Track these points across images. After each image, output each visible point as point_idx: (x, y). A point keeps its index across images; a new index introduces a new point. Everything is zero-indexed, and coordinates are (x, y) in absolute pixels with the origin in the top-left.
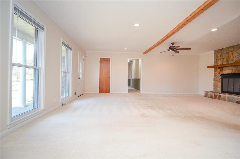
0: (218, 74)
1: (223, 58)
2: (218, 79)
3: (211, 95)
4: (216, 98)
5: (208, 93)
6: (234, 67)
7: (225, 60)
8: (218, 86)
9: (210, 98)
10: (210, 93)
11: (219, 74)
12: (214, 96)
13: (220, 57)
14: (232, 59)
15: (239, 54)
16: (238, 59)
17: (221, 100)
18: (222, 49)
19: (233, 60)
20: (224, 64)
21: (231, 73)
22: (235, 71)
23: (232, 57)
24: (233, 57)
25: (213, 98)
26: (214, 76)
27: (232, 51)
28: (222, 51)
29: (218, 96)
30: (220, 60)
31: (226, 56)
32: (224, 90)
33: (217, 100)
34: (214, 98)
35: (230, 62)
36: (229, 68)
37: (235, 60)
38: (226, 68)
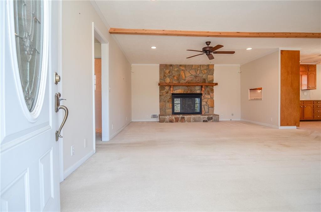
0: (166, 94)
1: (173, 75)
2: (166, 99)
3: (171, 119)
4: (178, 122)
5: (166, 117)
6: (186, 87)
7: (175, 78)
8: (167, 107)
9: (169, 123)
10: (169, 117)
11: (168, 93)
12: (174, 119)
13: (168, 74)
14: (184, 78)
15: (191, 74)
16: (190, 79)
17: (185, 122)
18: (171, 65)
19: (185, 80)
20: (174, 82)
21: (182, 93)
22: (187, 91)
23: (184, 76)
24: (186, 77)
25: (173, 122)
26: (160, 95)
27: (183, 70)
28: (171, 67)
29: (180, 119)
30: (169, 77)
31: (177, 74)
32: (175, 111)
33: (179, 124)
34: (176, 122)
35: (182, 81)
36: (181, 87)
37: (187, 80)
38: (177, 88)
